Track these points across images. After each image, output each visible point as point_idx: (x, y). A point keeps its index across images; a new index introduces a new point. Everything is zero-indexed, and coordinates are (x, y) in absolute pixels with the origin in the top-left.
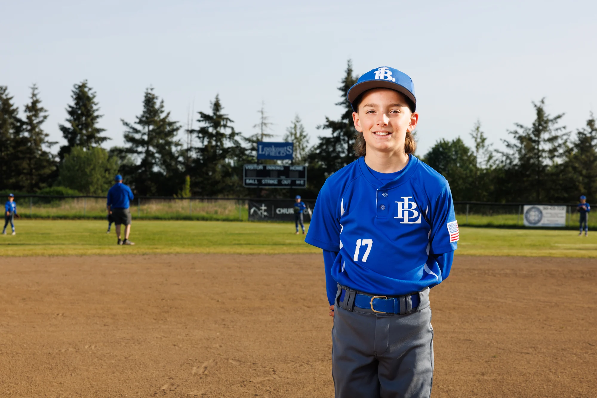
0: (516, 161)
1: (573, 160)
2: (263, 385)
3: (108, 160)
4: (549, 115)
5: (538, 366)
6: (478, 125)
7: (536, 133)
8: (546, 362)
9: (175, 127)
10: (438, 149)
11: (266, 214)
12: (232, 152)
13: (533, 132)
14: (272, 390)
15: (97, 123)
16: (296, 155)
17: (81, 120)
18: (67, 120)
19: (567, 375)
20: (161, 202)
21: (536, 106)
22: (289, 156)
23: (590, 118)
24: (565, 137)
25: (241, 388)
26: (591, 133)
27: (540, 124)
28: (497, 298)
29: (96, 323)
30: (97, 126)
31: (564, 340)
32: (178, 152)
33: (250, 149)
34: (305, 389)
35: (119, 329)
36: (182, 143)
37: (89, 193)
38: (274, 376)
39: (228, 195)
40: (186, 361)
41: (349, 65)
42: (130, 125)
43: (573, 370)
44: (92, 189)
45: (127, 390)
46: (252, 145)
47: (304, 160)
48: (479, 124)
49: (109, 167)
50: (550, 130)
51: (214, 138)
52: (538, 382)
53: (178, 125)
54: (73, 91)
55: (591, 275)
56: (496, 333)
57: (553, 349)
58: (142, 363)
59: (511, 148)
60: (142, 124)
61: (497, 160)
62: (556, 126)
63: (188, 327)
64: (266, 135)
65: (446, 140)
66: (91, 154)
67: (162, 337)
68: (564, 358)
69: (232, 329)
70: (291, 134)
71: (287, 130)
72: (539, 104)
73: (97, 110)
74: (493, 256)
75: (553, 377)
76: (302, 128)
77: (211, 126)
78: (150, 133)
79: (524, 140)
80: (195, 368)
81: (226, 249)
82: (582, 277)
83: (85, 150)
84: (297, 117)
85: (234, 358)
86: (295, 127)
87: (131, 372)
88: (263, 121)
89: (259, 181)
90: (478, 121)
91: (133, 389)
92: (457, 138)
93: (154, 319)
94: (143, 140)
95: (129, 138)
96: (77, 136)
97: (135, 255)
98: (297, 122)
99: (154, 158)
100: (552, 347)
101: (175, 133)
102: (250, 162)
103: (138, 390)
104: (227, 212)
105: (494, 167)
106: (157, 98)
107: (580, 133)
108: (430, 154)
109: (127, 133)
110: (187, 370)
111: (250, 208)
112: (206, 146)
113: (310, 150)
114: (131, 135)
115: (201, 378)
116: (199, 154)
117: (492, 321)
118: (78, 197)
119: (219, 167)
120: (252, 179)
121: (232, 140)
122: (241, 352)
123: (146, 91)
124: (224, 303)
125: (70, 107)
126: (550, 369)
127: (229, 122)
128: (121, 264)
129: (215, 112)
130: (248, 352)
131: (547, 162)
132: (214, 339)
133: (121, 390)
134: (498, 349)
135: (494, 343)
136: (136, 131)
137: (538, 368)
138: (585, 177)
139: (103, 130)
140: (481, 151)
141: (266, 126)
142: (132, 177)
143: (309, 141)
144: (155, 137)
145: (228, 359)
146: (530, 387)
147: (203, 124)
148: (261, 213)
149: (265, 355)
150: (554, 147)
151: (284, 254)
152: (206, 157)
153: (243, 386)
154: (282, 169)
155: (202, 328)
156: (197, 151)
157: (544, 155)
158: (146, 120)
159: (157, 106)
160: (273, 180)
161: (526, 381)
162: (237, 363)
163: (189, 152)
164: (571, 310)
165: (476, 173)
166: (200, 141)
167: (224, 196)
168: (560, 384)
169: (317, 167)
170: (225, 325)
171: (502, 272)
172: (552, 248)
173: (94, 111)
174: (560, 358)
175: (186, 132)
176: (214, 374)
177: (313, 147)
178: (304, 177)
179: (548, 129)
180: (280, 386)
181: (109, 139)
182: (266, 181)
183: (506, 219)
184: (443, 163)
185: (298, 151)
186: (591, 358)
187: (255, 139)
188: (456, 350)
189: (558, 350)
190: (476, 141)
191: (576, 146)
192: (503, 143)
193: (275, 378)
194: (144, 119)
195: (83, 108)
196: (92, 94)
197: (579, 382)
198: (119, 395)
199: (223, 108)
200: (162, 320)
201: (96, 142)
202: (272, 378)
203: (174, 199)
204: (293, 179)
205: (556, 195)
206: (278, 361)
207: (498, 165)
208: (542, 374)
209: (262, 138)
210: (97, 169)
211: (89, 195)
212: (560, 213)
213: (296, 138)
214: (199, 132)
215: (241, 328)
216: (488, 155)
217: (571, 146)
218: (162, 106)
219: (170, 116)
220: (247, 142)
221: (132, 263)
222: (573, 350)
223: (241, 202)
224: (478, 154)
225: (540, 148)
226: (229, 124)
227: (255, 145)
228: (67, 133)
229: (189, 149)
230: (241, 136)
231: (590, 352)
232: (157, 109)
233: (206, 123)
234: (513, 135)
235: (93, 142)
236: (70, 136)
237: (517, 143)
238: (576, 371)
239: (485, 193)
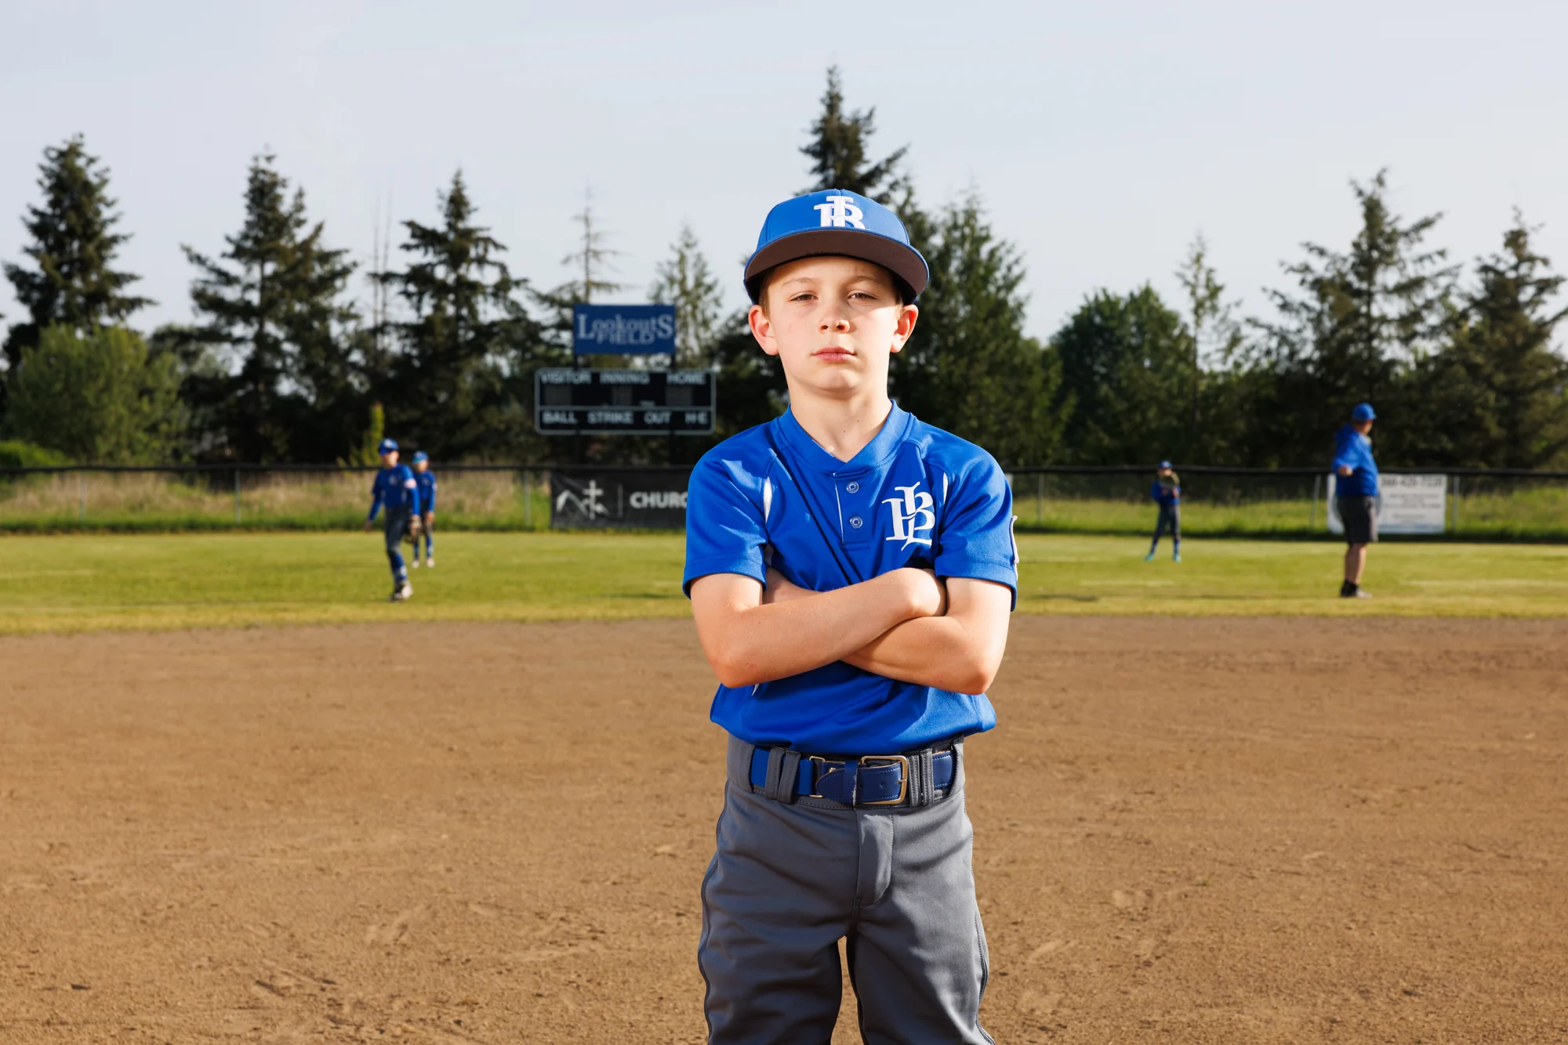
0: (1308, 351)
1: (1467, 344)
2: (560, 968)
3: (148, 362)
4: (1397, 219)
5: (1319, 907)
6: (1198, 249)
7: (1362, 269)
8: (1344, 895)
9: (338, 267)
10: (1090, 319)
11: (599, 508)
12: (502, 334)
13: (1354, 266)
14: (583, 981)
15: (114, 257)
16: (684, 341)
17: (68, 249)
18: (28, 251)
19: (1397, 929)
20: (300, 483)
21: (1360, 193)
22: (665, 345)
23: (1515, 227)
24: (1443, 281)
25: (498, 979)
26: (1516, 268)
27: (1373, 246)
28: (1233, 728)
29: (105, 816)
30: (114, 266)
31: (1401, 837)
32: (348, 337)
33: (552, 326)
34: (675, 977)
35: (167, 831)
36: (360, 313)
37: (97, 457)
38: (594, 945)
39: (492, 459)
40: (349, 910)
41: (831, 83)
42: (209, 263)
43: (1416, 915)
44: (103, 446)
45: (183, 989)
46: (559, 313)
47: (709, 354)
48: (1202, 245)
49: (150, 382)
50: (1401, 260)
51: (452, 297)
52: (1314, 949)
53: (346, 260)
54: (42, 168)
55: (1500, 664)
56: (1215, 821)
57: (1367, 861)
58: (226, 918)
59: (1293, 314)
60: (243, 260)
61: (1253, 347)
62: (1419, 249)
63: (361, 821)
64: (599, 286)
65: (1110, 292)
66: (97, 347)
67: (288, 850)
68: (1393, 885)
69: (484, 822)
70: (672, 281)
71: (661, 271)
72: (1369, 188)
73: (113, 220)
74: (1233, 616)
75: (1357, 934)
76: (700, 265)
77: (441, 263)
78: (268, 284)
79: (1329, 290)
80: (373, 929)
81: (483, 610)
82: (1475, 670)
83: (80, 334)
84: (687, 233)
85: (485, 899)
86: (682, 260)
87: (195, 943)
88: (588, 243)
89: (577, 415)
90: (1199, 238)
91: (198, 987)
92: (1143, 286)
93: (268, 801)
94: (248, 304)
95: (205, 300)
96: (57, 296)
97: (224, 628)
98: (688, 246)
99: (281, 355)
100: (1364, 856)
101: (338, 283)
102: (554, 363)
103: (211, 990)
104: (490, 505)
105: (1246, 368)
106: (284, 184)
107: (1485, 269)
108: (1066, 333)
109: (200, 286)
110: (352, 934)
111: (555, 494)
112: (428, 319)
113: (726, 325)
114: (210, 291)
115: (388, 954)
116: (408, 342)
117: (1208, 791)
118: (62, 470)
119: (467, 381)
120: (560, 412)
121: (501, 300)
122: (505, 883)
123: (252, 164)
124: (465, 755)
125: (35, 212)
126: (1353, 914)
127: (491, 249)
128: (182, 654)
129: (452, 220)
130: (523, 882)
131: (1392, 351)
132: (433, 851)
133: (166, 989)
134: (1217, 864)
135: (1209, 849)
136: (228, 279)
137: (1321, 912)
138: (1501, 391)
139: (131, 278)
140: (1208, 322)
141: (599, 260)
142: (218, 412)
143: (723, 301)
144: (282, 295)
145: (466, 904)
146: (1290, 961)
147: (418, 257)
148: (588, 507)
149: (572, 891)
150: (1412, 308)
151: (645, 619)
152: (430, 351)
153: (505, 972)
154: (646, 380)
155: (399, 822)
156: (403, 332)
157: (1385, 330)
158: (256, 248)
159: (285, 207)
160: (620, 412)
161: (1283, 945)
162: (493, 914)
163: (379, 337)
164: (1431, 758)
165: (1195, 386)
166: (412, 306)
167: (482, 460)
168: (1374, 952)
169: (744, 374)
170: (465, 812)
171: (1255, 659)
172: (1401, 591)
173: (104, 224)
174: (1382, 885)
175: (370, 280)
176: (427, 942)
177: (734, 317)
178: (708, 404)
179: (1395, 257)
180: (606, 971)
181: (150, 302)
182: (600, 414)
183: (1280, 515)
184: (1103, 358)
185: (691, 330)
186: (1469, 882)
187: (567, 296)
188: (1102, 869)
189: (1382, 865)
190: (1193, 293)
191: (1476, 304)
192: (1271, 298)
193: (593, 951)
194: (249, 244)
195: (73, 216)
196: (96, 175)
197: (1426, 945)
198: (158, 1004)
199: (476, 210)
200: (290, 802)
201: (113, 312)
202: (587, 952)
203: (338, 470)
204: (677, 409)
205: (1422, 445)
206: (605, 904)
207: (1257, 363)
208: (1328, 928)
209: (588, 292)
210: (116, 389)
211: (94, 463)
212: (1430, 496)
213: (684, 293)
214: (409, 278)
215: (509, 820)
216: (1228, 335)
217: (1460, 305)
218: (300, 208)
219: (324, 234)
220: (547, 305)
221: (214, 653)
222: (1422, 862)
223: (529, 476)
224: (1199, 330)
225: (1375, 312)
226: (493, 255)
227: (568, 313)
228: (26, 287)
229: (380, 329)
230: (528, 289)
231: (1467, 867)
232: (286, 215)
233: (426, 252)
234: (1298, 277)
235: (104, 312)
236: (36, 295)
237: (1311, 298)
238: (1422, 918)
239: (1222, 443)
